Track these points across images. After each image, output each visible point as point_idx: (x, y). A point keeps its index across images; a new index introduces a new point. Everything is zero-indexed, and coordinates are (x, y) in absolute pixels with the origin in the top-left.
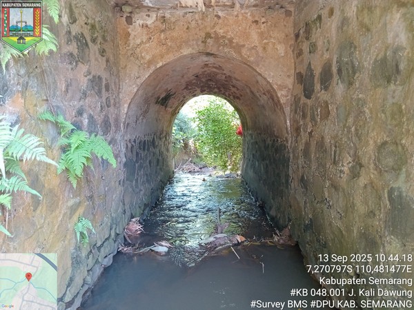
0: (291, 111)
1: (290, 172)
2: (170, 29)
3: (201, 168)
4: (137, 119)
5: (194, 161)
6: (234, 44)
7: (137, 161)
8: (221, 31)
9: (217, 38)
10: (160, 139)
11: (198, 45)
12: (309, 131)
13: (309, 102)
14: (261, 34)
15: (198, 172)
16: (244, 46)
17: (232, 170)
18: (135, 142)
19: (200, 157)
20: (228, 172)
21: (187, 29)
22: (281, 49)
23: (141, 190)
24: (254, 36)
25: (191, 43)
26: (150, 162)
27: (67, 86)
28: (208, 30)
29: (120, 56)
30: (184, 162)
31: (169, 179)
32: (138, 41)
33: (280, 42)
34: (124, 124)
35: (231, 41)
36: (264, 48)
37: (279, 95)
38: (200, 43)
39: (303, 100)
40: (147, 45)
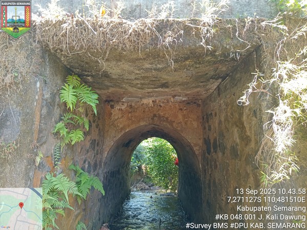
0: (202, 159)
1: (203, 197)
2: (134, 111)
3: (150, 187)
4: (111, 158)
5: (145, 181)
6: (169, 121)
7: (109, 185)
8: (162, 113)
9: (160, 117)
10: (123, 168)
11: (149, 120)
12: (210, 173)
13: (209, 156)
14: (184, 116)
15: (148, 189)
16: (174, 121)
17: (171, 189)
18: (108, 173)
19: (150, 178)
20: (169, 191)
21: (144, 111)
22: (195, 124)
23: (109, 204)
24: (180, 117)
25: (145, 119)
26: (116, 185)
27: (81, 149)
28: (155, 112)
29: (106, 125)
30: (138, 181)
31: (127, 196)
32: (116, 117)
33: (194, 120)
34: (104, 163)
35: (167, 119)
36: (186, 123)
37: (195, 149)
38: (150, 119)
39: (207, 155)
40: (121, 120)
